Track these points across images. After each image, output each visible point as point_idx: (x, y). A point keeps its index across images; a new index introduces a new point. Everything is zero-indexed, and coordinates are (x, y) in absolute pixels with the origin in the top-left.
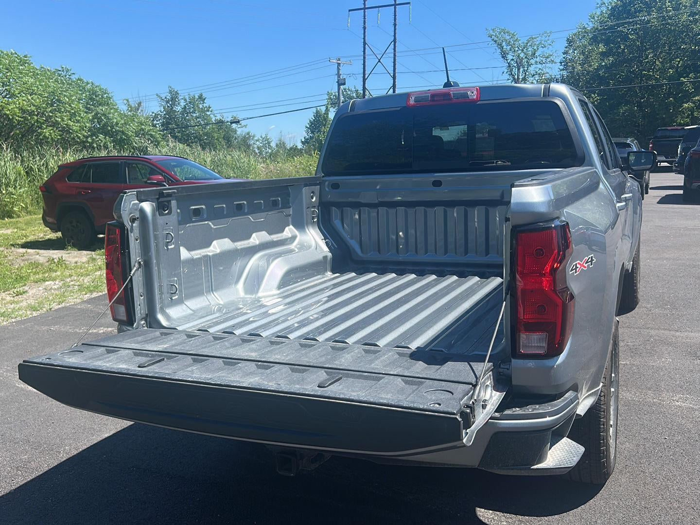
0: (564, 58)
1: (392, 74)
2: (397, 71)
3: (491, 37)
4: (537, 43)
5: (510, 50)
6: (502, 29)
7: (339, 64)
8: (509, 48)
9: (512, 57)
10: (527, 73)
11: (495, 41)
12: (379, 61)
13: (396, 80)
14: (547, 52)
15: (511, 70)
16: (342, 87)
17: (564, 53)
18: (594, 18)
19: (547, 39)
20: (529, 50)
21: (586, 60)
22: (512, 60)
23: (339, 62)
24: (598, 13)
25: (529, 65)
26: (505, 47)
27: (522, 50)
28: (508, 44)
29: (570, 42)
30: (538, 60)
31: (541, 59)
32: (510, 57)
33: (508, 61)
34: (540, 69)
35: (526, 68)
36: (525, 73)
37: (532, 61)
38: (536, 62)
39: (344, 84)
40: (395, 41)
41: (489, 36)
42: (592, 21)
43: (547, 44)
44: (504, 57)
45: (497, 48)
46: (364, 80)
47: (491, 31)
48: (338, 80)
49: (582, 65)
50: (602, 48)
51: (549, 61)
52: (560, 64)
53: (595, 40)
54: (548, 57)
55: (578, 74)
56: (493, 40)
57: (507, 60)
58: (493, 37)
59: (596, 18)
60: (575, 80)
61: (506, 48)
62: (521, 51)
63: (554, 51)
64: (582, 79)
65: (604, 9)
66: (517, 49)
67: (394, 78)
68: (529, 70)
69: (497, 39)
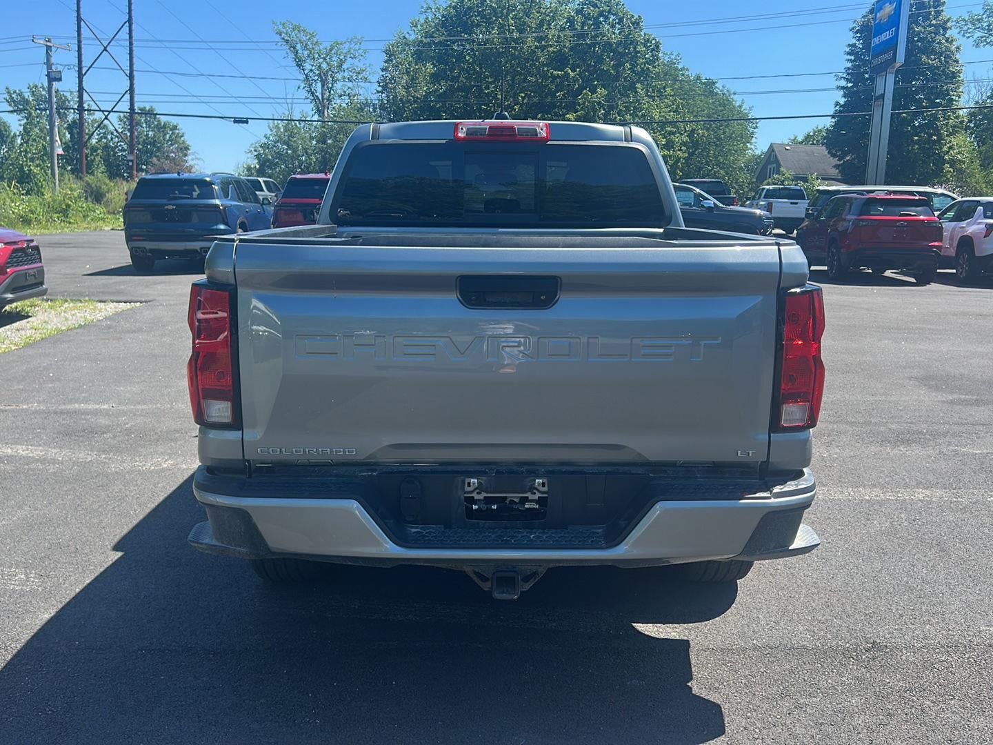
0: (383, 76)
1: (128, 72)
2: (135, 68)
3: (281, 35)
4: (345, 51)
5: (309, 57)
6: (295, 26)
7: (49, 48)
8: (306, 53)
9: (310, 67)
10: (332, 92)
11: (287, 41)
12: (105, 49)
13: (135, 81)
14: (359, 65)
15: (310, 86)
16: (55, 84)
17: (383, 70)
18: (416, 26)
19: (357, 47)
20: (333, 59)
21: (412, 83)
22: (311, 70)
23: (48, 44)
24: (422, 21)
25: (335, 81)
26: (300, 52)
27: (325, 59)
28: (305, 47)
29: (390, 54)
30: (346, 74)
31: (351, 74)
32: (308, 66)
33: (306, 72)
34: (350, 88)
35: (330, 85)
36: (330, 92)
37: (339, 76)
38: (344, 78)
39: (60, 80)
40: (130, 21)
41: (277, 33)
42: (414, 30)
43: (357, 55)
44: (299, 65)
45: (288, 51)
46: (81, 77)
47: (281, 27)
48: (48, 72)
49: (407, 88)
50: (430, 68)
51: (361, 79)
52: (377, 84)
53: (419, 56)
54: (359, 73)
55: (401, 100)
56: (283, 39)
57: (303, 70)
58: (283, 35)
59: (419, 27)
60: (399, 108)
61: (303, 53)
62: (322, 60)
63: (368, 65)
64: (408, 108)
65: (430, 16)
66: (317, 56)
67: (131, 77)
68: (334, 88)
69: (288, 38)
